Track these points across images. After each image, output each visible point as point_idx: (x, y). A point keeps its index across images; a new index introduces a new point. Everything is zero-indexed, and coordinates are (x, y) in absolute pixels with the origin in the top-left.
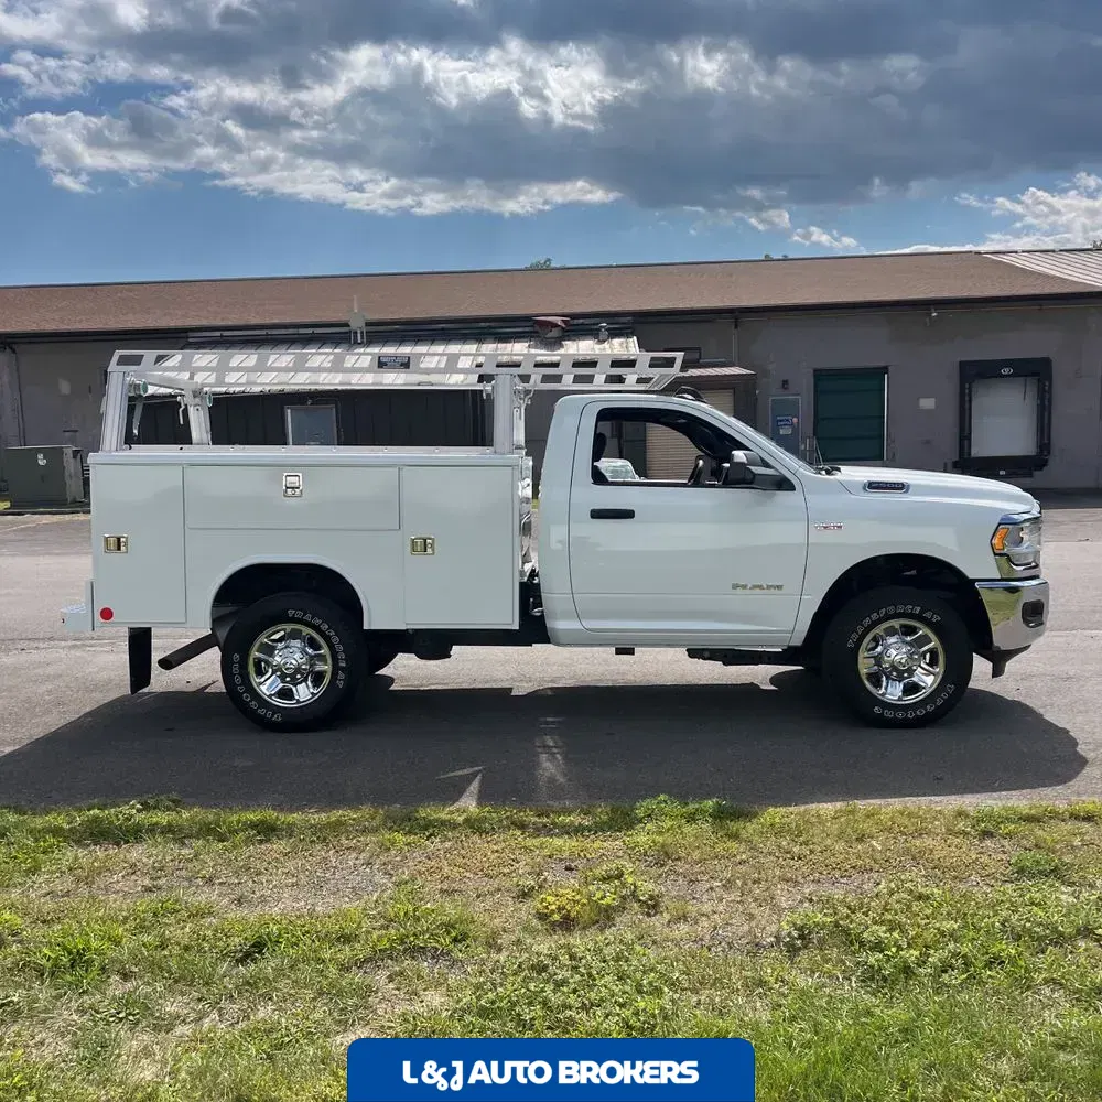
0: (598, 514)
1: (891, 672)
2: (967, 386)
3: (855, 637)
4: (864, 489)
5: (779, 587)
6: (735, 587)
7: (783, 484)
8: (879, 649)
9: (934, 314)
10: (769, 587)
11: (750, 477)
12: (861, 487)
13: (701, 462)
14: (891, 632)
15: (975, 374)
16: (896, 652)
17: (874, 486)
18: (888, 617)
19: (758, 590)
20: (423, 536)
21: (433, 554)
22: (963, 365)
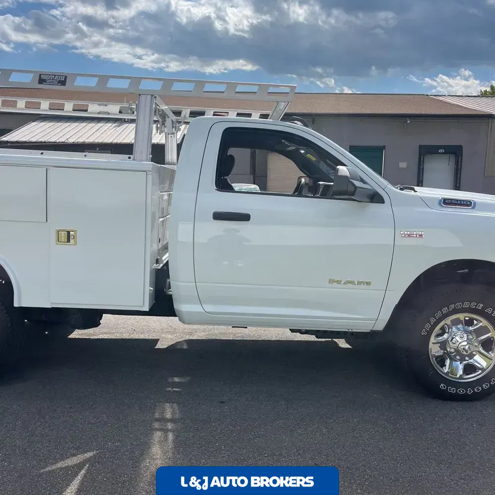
0: (218, 216)
1: (455, 356)
2: (422, 157)
3: (428, 326)
4: (440, 204)
5: (368, 283)
6: (331, 281)
7: (376, 198)
8: (446, 336)
9: (408, 122)
10: (359, 283)
11: (351, 189)
12: (437, 202)
13: (303, 180)
14: (456, 322)
15: (426, 151)
16: (460, 339)
17: (447, 202)
18: (456, 311)
19: (350, 285)
20: (68, 229)
21: (76, 244)
22: (420, 147)
